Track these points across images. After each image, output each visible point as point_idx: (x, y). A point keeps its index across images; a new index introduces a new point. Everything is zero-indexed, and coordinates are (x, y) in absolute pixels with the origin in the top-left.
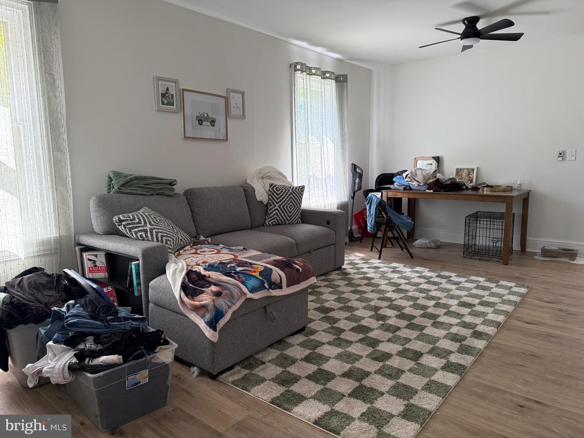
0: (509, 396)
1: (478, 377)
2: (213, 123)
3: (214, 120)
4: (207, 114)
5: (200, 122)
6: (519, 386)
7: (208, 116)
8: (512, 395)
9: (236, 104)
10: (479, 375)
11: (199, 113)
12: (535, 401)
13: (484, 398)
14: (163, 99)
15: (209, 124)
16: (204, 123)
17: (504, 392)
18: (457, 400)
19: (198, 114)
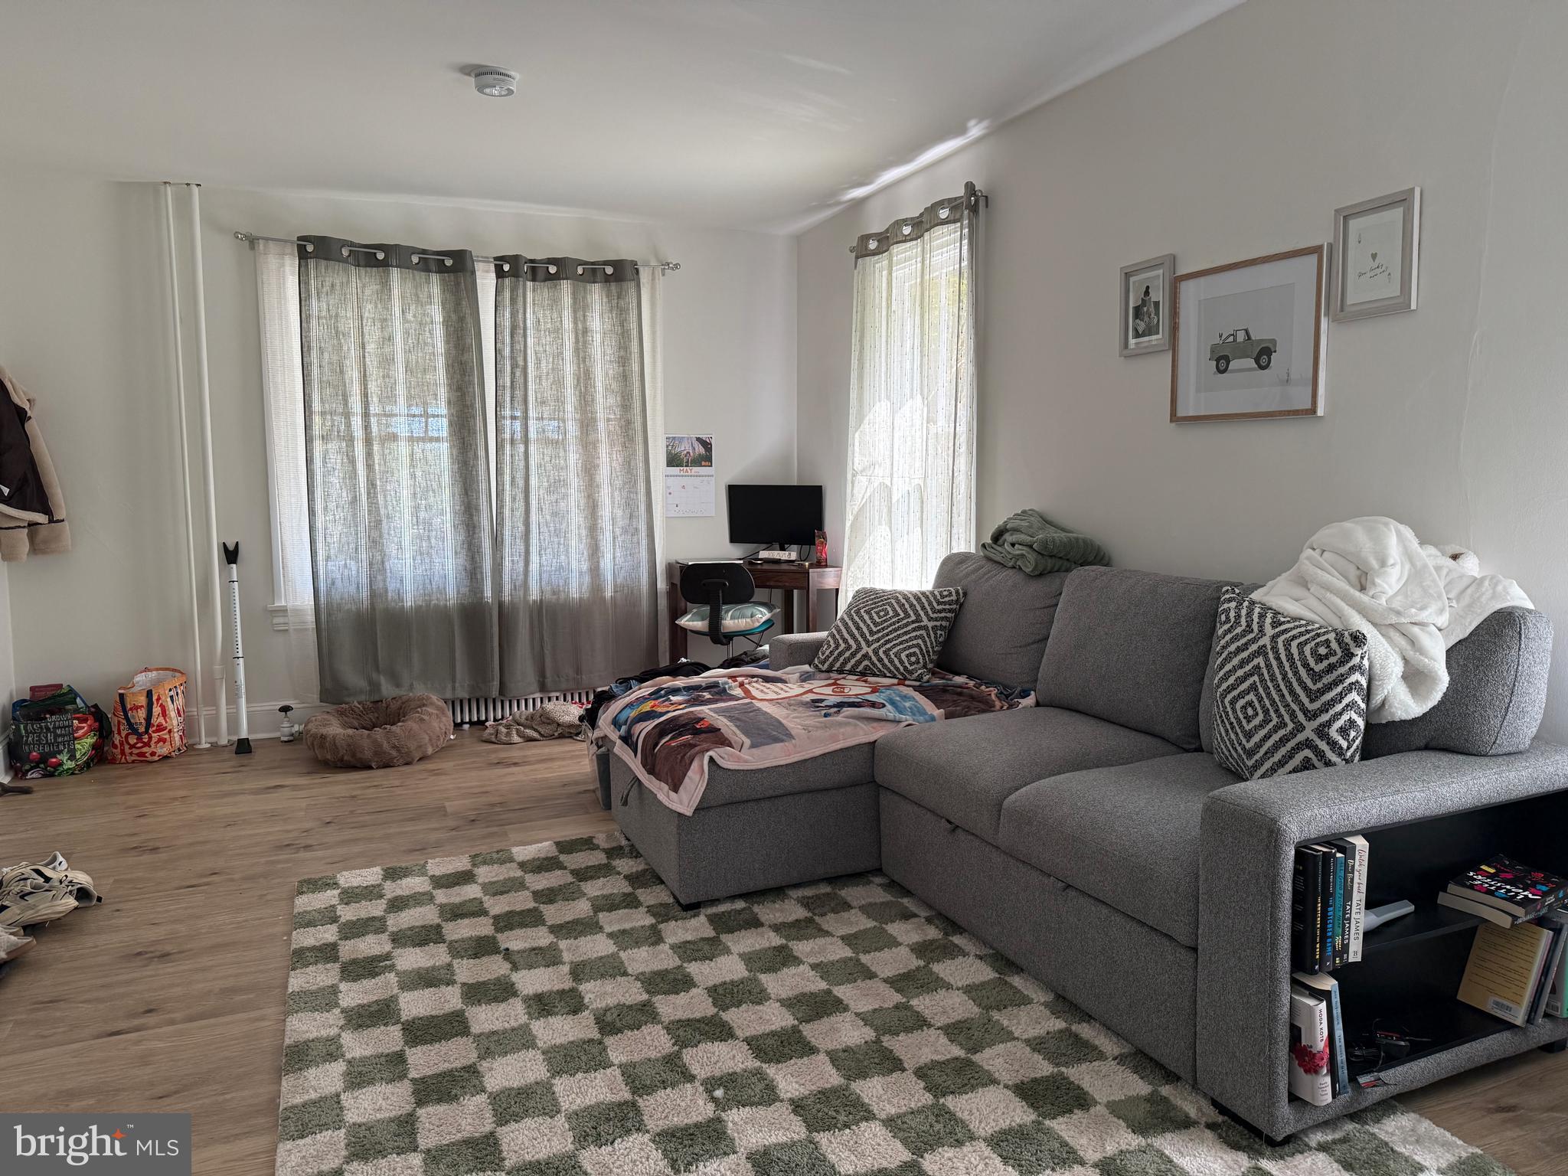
0: (178, 1016)
1: (257, 1020)
2: (1264, 360)
3: (1271, 346)
4: (1247, 331)
5: (1222, 362)
6: (161, 1045)
7: (1249, 338)
8: (172, 1022)
9: (1374, 256)
10: (256, 1024)
11: (1221, 336)
12: (122, 1034)
13: (225, 991)
14: (1138, 321)
15: (1251, 363)
16: (1233, 365)
17: (191, 1019)
18: (270, 967)
19: (1217, 341)
